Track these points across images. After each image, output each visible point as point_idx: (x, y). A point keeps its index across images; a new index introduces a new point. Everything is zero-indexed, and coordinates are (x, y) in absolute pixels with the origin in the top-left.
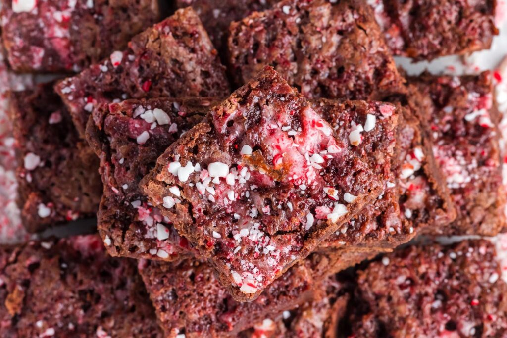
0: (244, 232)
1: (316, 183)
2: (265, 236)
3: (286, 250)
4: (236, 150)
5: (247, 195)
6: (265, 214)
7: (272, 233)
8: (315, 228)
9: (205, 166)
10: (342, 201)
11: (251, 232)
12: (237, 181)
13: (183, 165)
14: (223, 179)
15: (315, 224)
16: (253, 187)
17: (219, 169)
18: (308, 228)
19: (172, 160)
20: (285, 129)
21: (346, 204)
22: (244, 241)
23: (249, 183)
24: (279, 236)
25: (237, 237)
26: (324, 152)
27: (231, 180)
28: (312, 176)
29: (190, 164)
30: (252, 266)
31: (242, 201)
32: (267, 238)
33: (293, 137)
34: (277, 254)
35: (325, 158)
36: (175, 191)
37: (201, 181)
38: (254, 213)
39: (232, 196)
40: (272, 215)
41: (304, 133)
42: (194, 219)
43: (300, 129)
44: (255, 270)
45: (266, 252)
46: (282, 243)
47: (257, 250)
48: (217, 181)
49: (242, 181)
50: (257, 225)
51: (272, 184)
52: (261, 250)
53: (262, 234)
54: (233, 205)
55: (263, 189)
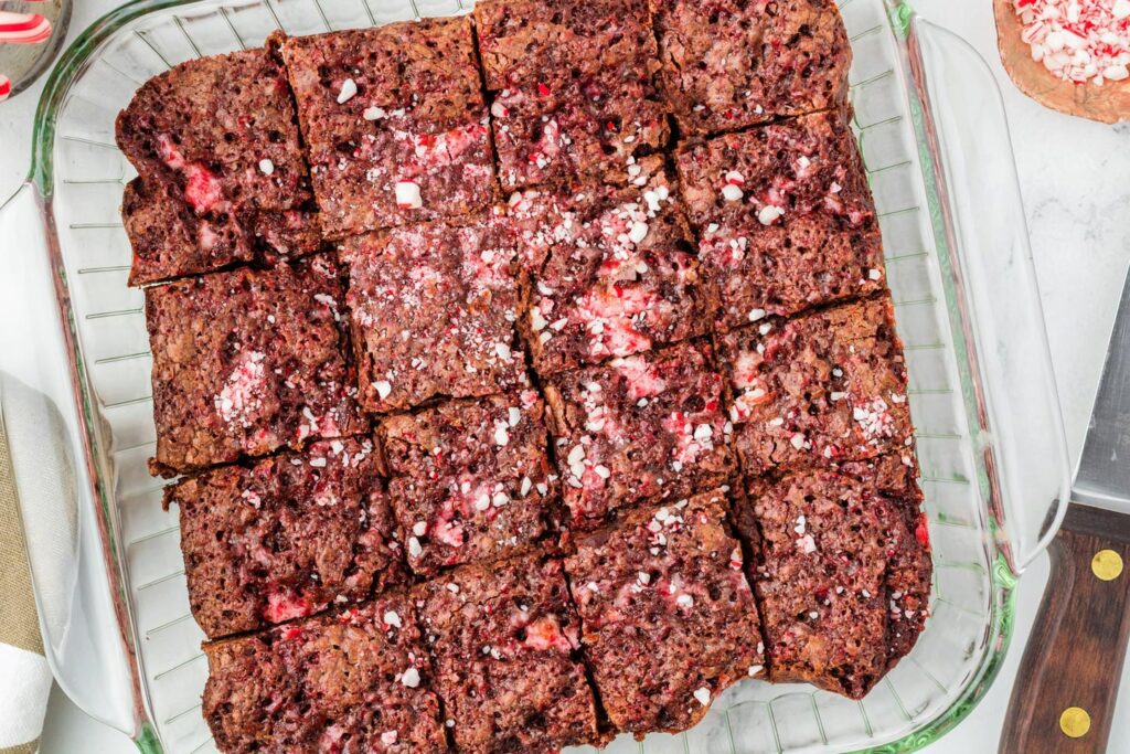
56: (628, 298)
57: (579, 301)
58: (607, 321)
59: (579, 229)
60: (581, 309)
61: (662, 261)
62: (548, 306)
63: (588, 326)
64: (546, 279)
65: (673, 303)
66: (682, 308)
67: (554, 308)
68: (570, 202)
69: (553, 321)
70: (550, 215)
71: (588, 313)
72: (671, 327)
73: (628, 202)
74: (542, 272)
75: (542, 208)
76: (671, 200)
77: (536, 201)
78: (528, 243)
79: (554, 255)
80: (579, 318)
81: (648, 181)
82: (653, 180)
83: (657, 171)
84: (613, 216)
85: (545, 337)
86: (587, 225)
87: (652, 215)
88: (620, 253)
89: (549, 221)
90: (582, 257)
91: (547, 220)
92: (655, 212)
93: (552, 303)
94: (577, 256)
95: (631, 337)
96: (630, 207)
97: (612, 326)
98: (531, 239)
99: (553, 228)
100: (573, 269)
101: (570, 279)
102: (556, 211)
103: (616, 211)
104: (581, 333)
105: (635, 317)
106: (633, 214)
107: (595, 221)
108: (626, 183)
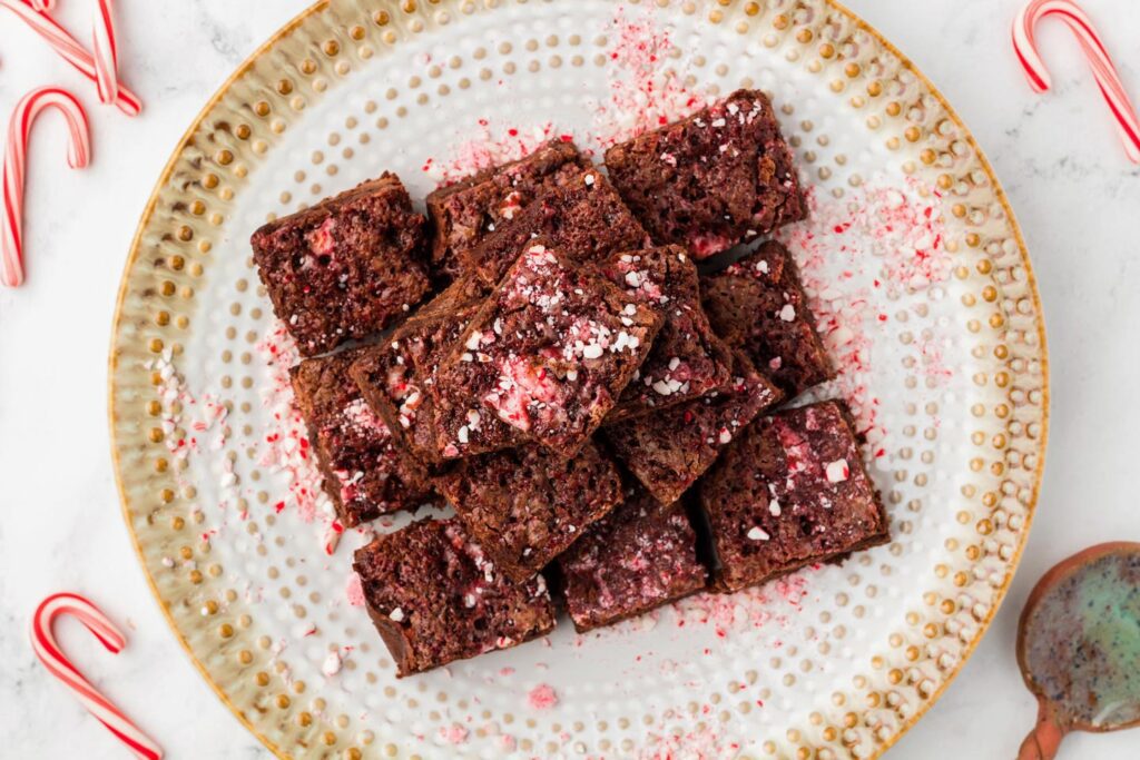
0: (555, 300)
1: (501, 362)
2: (535, 302)
3: (512, 295)
4: (582, 372)
5: (561, 335)
6: (540, 322)
7: (529, 307)
8: (492, 322)
9: (606, 351)
10: (473, 352)
11: (548, 302)
12: (574, 346)
13: (626, 347)
14: (587, 343)
15: (492, 326)
16: (558, 344)
17: (593, 352)
18: (498, 320)
19: (638, 349)
20: (543, 405)
21: (469, 351)
22: (552, 292)
23: (562, 346)
24: (522, 305)
25: (560, 295)
26: (501, 393)
27: (579, 344)
28: (507, 368)
29: (621, 350)
30: (539, 272)
31: (564, 328)
32: (532, 301)
33: (533, 400)
34: (519, 289)
35: (499, 388)
36: (627, 322)
37: (607, 337)
38: (550, 321)
39: (574, 330)
40: (533, 323)
41: (524, 406)
42: (604, 300)
43: (529, 408)
44: (535, 269)
45: (530, 288)
46: (518, 299)
47: (539, 287)
48: (592, 341)
49: (569, 347)
50: (545, 310)
51: (541, 352)
52: (535, 289)
53: (538, 303)
54: (571, 323)
55: (548, 344)
56: (544, 386)
57: (512, 356)
58: (516, 385)
59: (558, 311)
60: (507, 362)
61: (589, 384)
62: (488, 340)
63: (501, 378)
64: (505, 321)
65: (569, 417)
66: (571, 426)
67: (492, 344)
68: (570, 288)
69: (482, 351)
70: (549, 283)
71: (510, 369)
72: (552, 431)
73: (606, 326)
74: (507, 314)
75: (549, 273)
76: (633, 353)
77: (549, 265)
78: (518, 286)
79: (526, 312)
80: (500, 366)
81: (632, 326)
82: (636, 328)
83: (644, 325)
84: (588, 324)
85: (468, 357)
86: (565, 313)
87: (613, 350)
88: (568, 353)
89: (545, 286)
90: (542, 330)
91: (544, 285)
92: (617, 350)
93: (493, 340)
94: (540, 326)
95: (521, 412)
96: (604, 331)
97: (516, 392)
98: (522, 285)
99: (542, 293)
100: (529, 332)
101: (520, 336)
102: (555, 285)
103: (592, 323)
104: (493, 378)
105: (536, 402)
106: (601, 338)
107: (573, 316)
108: (617, 313)
